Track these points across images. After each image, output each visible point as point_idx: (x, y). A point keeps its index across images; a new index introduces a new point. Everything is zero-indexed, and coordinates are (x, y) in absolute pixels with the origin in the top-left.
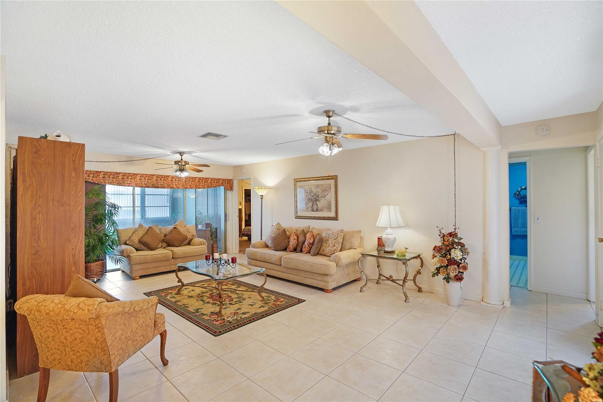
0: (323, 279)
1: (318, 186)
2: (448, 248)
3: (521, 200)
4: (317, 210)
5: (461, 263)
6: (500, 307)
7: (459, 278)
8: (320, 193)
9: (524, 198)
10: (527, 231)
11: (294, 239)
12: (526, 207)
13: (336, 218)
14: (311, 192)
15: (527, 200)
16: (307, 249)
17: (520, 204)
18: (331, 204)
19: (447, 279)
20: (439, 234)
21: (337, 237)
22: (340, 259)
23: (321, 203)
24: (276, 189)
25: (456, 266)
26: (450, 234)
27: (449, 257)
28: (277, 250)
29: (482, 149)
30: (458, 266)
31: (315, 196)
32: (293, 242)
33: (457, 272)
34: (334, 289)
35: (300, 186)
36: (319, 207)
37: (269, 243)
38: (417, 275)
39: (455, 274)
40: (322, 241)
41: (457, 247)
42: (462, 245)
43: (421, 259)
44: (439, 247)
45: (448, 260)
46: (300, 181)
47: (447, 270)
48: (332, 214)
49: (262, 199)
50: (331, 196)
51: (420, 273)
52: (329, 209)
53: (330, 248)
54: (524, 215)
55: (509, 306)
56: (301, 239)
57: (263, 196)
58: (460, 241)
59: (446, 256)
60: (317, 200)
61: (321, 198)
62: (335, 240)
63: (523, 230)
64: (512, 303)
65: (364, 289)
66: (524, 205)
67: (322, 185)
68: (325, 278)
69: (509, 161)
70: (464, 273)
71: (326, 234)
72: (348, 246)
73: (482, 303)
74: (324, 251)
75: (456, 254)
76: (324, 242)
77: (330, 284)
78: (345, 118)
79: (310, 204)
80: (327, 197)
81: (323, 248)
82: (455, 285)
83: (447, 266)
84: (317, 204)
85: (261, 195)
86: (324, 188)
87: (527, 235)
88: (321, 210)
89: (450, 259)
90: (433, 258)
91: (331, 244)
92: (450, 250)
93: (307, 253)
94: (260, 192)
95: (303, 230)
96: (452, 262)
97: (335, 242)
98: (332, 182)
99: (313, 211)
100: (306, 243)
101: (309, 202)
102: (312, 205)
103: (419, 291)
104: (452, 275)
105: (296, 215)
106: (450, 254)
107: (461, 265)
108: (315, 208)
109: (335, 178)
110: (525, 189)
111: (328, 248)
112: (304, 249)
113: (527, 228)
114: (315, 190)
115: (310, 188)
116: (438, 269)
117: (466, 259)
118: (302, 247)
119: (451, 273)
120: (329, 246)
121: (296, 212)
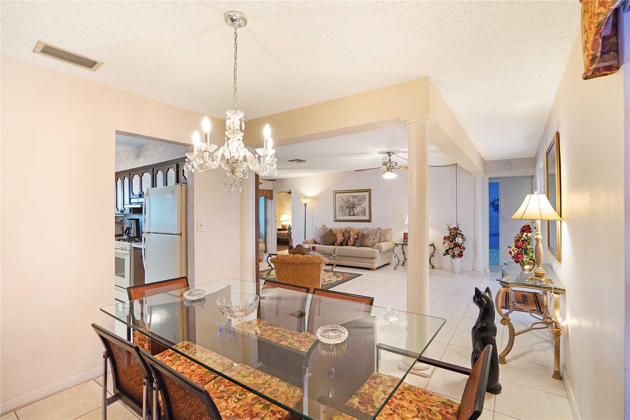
0: (371, 261)
1: (355, 197)
2: (454, 237)
3: (495, 208)
4: (354, 215)
5: (462, 246)
6: (483, 273)
7: (460, 255)
8: (356, 202)
9: (497, 207)
10: (499, 231)
11: (341, 236)
12: (498, 213)
13: (369, 221)
14: (349, 201)
15: (499, 208)
16: (353, 243)
17: (494, 211)
18: (365, 210)
19: (453, 256)
20: (448, 228)
21: (376, 233)
22: (381, 247)
23: (357, 210)
24: (316, 198)
25: (459, 248)
26: (455, 228)
27: (455, 242)
28: (327, 244)
29: (473, 175)
30: (460, 248)
31: (352, 205)
32: (340, 238)
33: (459, 251)
34: (378, 268)
35: (339, 196)
36: (355, 212)
37: (318, 240)
38: (431, 257)
39: (458, 253)
40: (364, 236)
41: (459, 236)
42: (462, 235)
43: (434, 247)
44: (448, 236)
45: (453, 244)
46: (339, 193)
47: (453, 250)
48: (367, 218)
49: (305, 206)
50: (366, 204)
51: (433, 256)
52: (364, 214)
53: (371, 241)
54: (497, 218)
55: (489, 272)
56: (347, 235)
57: (306, 204)
58: (461, 233)
59: (452, 241)
60: (353, 207)
61: (357, 206)
62: (374, 235)
63: (496, 230)
64: (491, 271)
65: (397, 268)
66: (497, 212)
67: (358, 196)
68: (372, 261)
69: (489, 181)
70: (463, 252)
71: (367, 231)
72: (383, 239)
73: (473, 271)
74: (366, 243)
75: (459, 240)
76: (365, 237)
77: (375, 264)
78: (398, 156)
79: (348, 210)
80: (363, 205)
81: (365, 241)
82: (457, 260)
83: (454, 248)
84: (353, 211)
85: (305, 204)
86: (359, 198)
87: (499, 234)
88: (357, 215)
89: (455, 243)
90: (444, 244)
91: (372, 238)
92: (455, 238)
93: (352, 246)
94: (304, 201)
95: (346, 229)
96: (456, 245)
97: (375, 237)
98: (367, 194)
99: (350, 215)
100: (351, 238)
101: (346, 209)
102: (350, 211)
103: (432, 268)
104: (456, 253)
105: (335, 219)
106: (455, 240)
107: (462, 247)
108: (352, 213)
109: (369, 191)
110: (498, 200)
111: (369, 241)
112: (349, 243)
113: (499, 228)
114: (351, 200)
115: (347, 198)
116: (447, 251)
117: (464, 243)
118: (348, 241)
119: (456, 252)
120: (370, 239)
121: (335, 217)
